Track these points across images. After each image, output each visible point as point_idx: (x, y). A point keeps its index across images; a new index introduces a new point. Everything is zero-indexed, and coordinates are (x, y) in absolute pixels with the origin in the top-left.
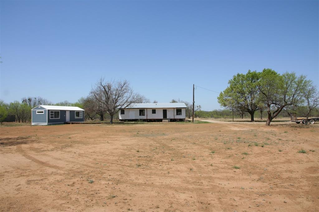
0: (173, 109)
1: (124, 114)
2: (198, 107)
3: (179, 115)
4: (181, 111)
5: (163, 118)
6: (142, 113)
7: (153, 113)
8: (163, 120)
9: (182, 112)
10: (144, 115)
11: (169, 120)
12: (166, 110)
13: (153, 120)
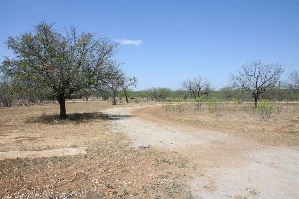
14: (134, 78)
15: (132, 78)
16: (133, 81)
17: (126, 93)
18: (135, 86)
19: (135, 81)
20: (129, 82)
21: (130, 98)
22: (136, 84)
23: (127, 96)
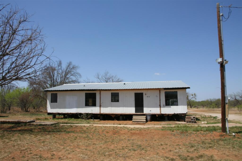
0: (158, 91)
1: (56, 102)
2: (192, 95)
3: (172, 105)
4: (176, 97)
5: (136, 112)
6: (90, 101)
7: (112, 101)
8: (134, 117)
9: (179, 97)
10: (94, 105)
11: (149, 118)
12: (142, 94)
13: (113, 116)
14: (195, 94)
15: (193, 94)
16: (194, 96)
17: (190, 103)
18: (196, 99)
19: (195, 96)
20: (192, 97)
21: (194, 106)
22: (196, 97)
23: (191, 105)
